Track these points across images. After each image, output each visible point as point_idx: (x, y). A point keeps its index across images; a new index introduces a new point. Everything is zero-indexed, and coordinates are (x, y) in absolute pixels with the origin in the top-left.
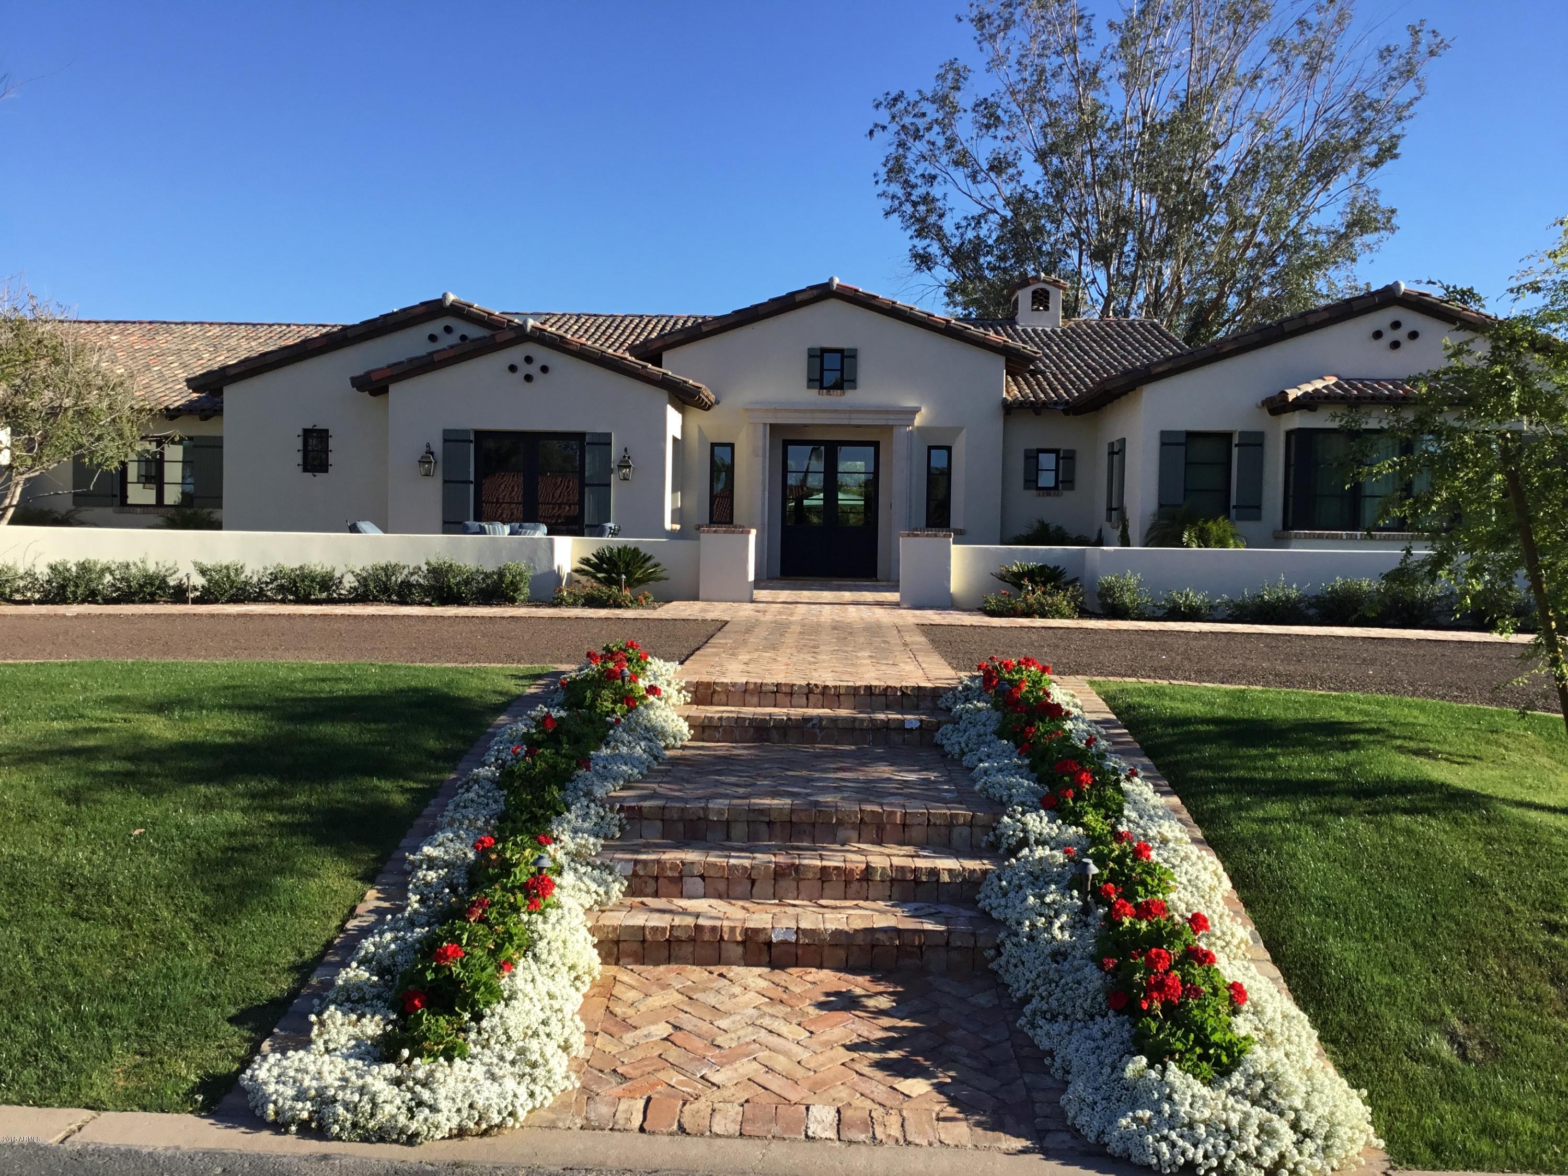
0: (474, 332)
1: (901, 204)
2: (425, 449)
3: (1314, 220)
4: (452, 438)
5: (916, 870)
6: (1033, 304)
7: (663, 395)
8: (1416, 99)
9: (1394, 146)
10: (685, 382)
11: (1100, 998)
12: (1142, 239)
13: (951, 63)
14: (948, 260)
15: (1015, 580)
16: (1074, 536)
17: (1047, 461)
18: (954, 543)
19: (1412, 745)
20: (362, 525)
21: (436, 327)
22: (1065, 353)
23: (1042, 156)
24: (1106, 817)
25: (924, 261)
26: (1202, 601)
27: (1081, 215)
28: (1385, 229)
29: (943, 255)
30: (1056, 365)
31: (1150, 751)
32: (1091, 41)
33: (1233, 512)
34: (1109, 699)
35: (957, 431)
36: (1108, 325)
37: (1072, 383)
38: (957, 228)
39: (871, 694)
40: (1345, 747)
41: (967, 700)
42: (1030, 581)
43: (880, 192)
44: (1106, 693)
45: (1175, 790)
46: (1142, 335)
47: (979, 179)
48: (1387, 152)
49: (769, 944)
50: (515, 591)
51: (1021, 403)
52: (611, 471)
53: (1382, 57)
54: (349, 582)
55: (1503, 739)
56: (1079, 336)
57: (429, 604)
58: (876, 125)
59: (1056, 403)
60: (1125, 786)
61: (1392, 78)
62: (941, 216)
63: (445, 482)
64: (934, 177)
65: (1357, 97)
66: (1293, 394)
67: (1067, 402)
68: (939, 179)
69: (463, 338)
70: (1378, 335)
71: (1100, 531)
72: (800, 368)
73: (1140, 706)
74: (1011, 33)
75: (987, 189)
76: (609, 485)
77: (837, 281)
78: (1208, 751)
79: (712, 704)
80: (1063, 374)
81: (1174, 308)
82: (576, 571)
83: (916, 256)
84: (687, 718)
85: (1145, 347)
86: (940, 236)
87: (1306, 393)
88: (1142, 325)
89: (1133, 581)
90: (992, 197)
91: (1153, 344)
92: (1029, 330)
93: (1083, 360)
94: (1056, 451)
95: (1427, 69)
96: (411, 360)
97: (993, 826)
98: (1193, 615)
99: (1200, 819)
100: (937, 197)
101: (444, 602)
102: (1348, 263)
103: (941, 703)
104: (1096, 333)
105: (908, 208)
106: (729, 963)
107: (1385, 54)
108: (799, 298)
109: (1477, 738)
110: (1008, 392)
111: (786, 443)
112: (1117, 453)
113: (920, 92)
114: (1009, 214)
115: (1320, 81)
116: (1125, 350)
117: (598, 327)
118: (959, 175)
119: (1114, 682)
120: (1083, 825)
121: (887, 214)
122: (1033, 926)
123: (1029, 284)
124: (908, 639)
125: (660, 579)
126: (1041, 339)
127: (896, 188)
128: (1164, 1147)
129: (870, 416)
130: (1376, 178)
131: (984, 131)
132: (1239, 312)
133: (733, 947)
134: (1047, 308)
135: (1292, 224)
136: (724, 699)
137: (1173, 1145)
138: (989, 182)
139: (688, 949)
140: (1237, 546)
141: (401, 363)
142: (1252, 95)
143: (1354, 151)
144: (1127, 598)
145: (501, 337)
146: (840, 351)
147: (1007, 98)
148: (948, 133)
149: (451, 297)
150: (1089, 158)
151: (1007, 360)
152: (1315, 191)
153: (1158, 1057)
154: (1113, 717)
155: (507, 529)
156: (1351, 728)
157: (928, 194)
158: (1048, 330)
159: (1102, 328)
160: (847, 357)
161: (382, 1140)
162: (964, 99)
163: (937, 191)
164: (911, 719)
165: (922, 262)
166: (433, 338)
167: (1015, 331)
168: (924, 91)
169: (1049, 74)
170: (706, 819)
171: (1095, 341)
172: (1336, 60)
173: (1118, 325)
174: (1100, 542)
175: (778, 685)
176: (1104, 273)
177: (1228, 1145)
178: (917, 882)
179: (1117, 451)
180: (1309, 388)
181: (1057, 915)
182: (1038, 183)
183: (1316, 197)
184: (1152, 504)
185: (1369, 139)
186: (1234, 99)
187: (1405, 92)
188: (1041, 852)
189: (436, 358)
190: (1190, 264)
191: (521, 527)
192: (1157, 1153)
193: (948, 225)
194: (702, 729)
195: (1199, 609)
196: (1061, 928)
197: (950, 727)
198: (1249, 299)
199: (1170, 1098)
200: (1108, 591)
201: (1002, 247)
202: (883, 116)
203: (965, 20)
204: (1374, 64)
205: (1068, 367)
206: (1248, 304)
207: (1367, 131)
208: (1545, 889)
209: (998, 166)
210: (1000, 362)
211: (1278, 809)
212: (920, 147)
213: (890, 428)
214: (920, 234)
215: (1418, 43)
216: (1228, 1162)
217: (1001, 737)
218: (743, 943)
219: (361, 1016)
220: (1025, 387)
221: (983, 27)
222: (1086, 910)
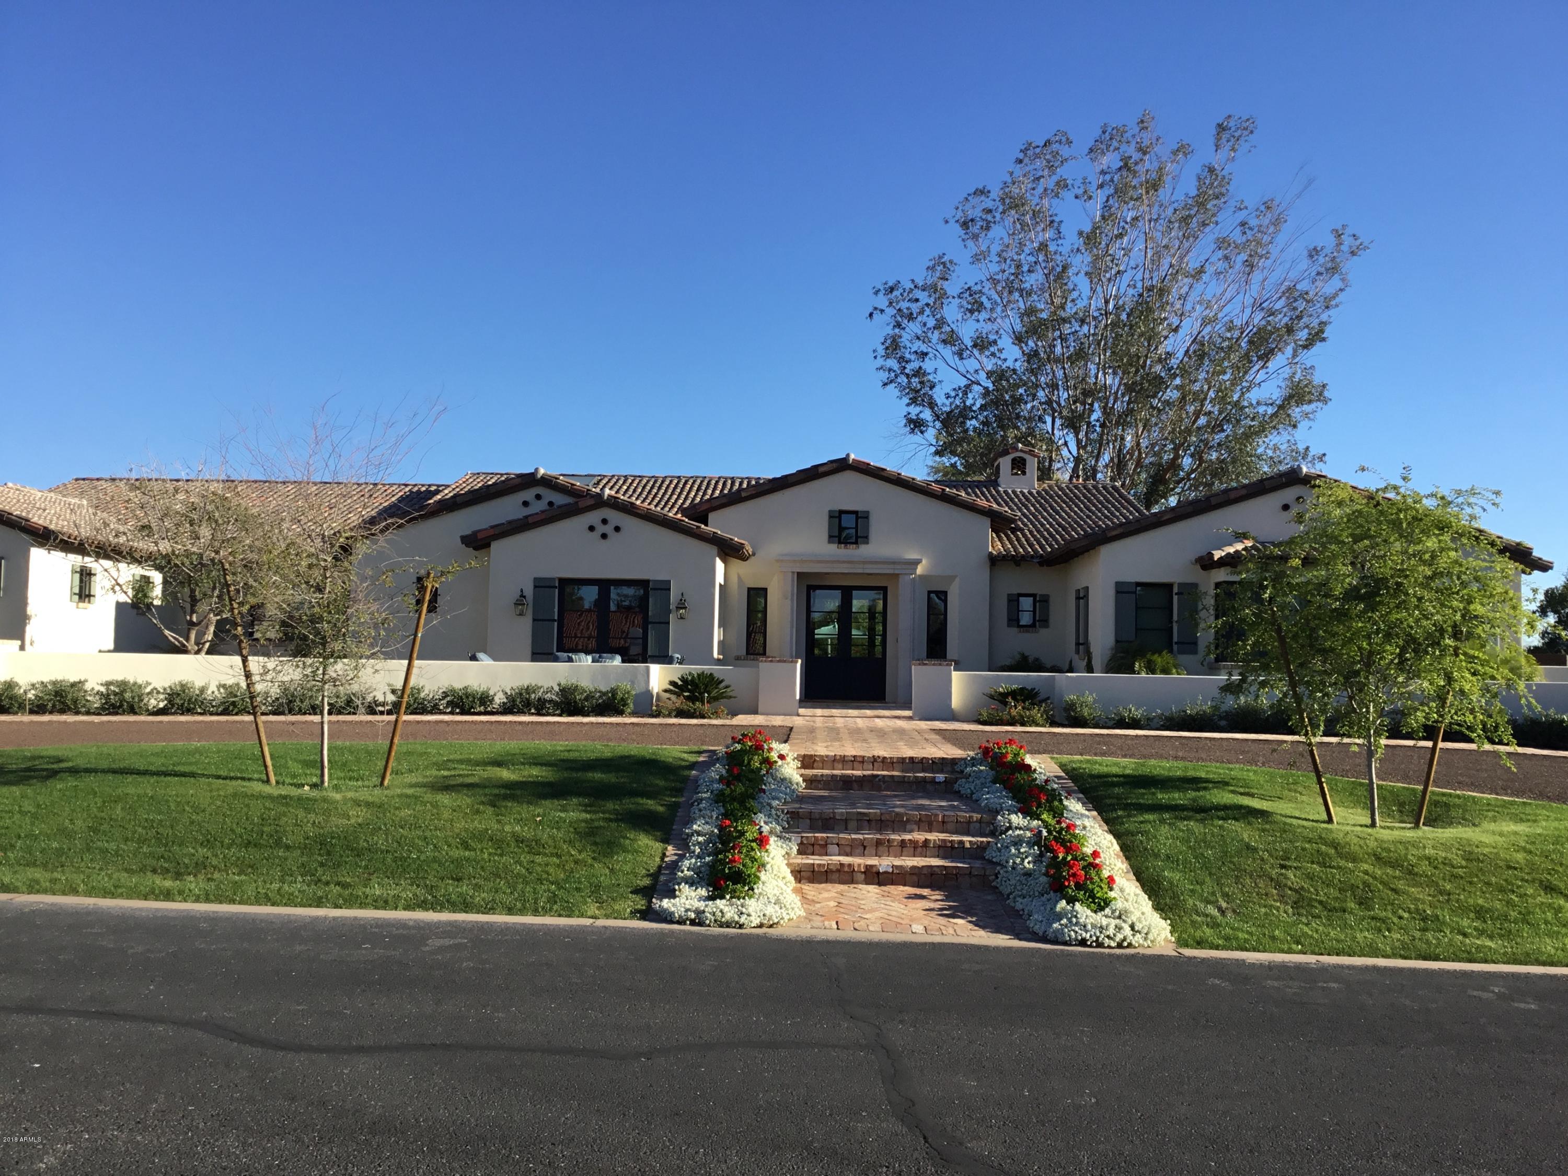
0: (560, 499)
1: (896, 376)
2: (520, 593)
3: (1253, 395)
4: (541, 585)
5: (952, 841)
6: (1013, 469)
7: (714, 550)
8: (1341, 290)
9: (1322, 331)
10: (732, 539)
11: (1047, 886)
12: (1107, 412)
13: (940, 257)
14: (938, 425)
15: (1002, 698)
16: (1048, 666)
17: (1026, 603)
18: (955, 670)
19: (1242, 790)
20: (480, 655)
21: (528, 495)
22: (1040, 513)
23: (1019, 339)
24: (1054, 817)
25: (916, 425)
26: (1142, 715)
27: (1054, 386)
28: (1319, 400)
29: (934, 421)
30: (1032, 523)
31: (1082, 790)
32: (1060, 242)
33: (1175, 647)
34: (1062, 766)
35: (952, 578)
36: (1076, 487)
37: (1046, 539)
38: (947, 398)
39: (913, 762)
40: (1198, 790)
41: (973, 765)
42: (1013, 699)
43: (879, 366)
44: (1061, 763)
45: (1096, 808)
46: (1105, 497)
47: (964, 356)
48: (1316, 337)
49: (878, 873)
50: (624, 706)
51: (1004, 556)
52: (670, 611)
53: (1311, 256)
54: (499, 699)
55: (1300, 789)
56: (1051, 497)
57: (560, 715)
58: (876, 309)
59: (1032, 557)
60: (1066, 803)
61: (1319, 274)
62: (932, 387)
63: (534, 620)
64: (926, 354)
65: (1289, 289)
66: (1217, 555)
67: (1041, 556)
68: (931, 355)
69: (551, 504)
70: (1286, 507)
71: (1071, 662)
72: (822, 528)
73: (1080, 768)
74: (991, 234)
75: (971, 364)
76: (669, 623)
77: (852, 456)
78: (1116, 790)
79: (813, 768)
80: (1038, 531)
81: (1135, 470)
82: (666, 691)
83: (910, 421)
84: (801, 775)
85: (1107, 508)
86: (932, 405)
87: (1229, 554)
88: (1105, 488)
89: (1090, 699)
90: (976, 371)
91: (1114, 506)
92: (1010, 491)
93: (1054, 519)
94: (1034, 596)
95: (1351, 266)
96: (510, 522)
97: (993, 821)
98: (1135, 724)
99: (1106, 821)
100: (928, 371)
101: (571, 714)
102: (1290, 429)
103: (957, 768)
104: (1066, 495)
105: (903, 380)
106: (857, 883)
107: (1314, 253)
108: (821, 470)
109: (1283, 787)
110: (993, 546)
111: (811, 589)
112: (1082, 598)
113: (913, 281)
114: (991, 387)
115: (1257, 277)
116: (1090, 511)
117: (644, 488)
118: (947, 352)
119: (1065, 758)
120: (1041, 820)
121: (885, 384)
122: (1014, 863)
123: (1008, 453)
124: (927, 737)
125: (731, 697)
126: (1020, 500)
127: (892, 363)
128: (1072, 933)
129: (879, 566)
130: (1309, 357)
131: (969, 315)
132: (1193, 471)
133: (859, 874)
134: (1024, 473)
135: (1235, 398)
136: (821, 765)
137: (1076, 932)
138: (972, 358)
139: (835, 876)
140: (1178, 674)
141: (503, 524)
142: (1199, 287)
143: (1289, 335)
144: (1086, 712)
145: (583, 503)
146: (855, 513)
147: (988, 285)
148: (938, 316)
149: (542, 471)
150: (1059, 341)
151: (992, 521)
152: (1257, 367)
153: (1071, 901)
154: (1063, 774)
155: (590, 658)
156: (1207, 781)
157: (920, 368)
158: (1026, 491)
159: (1071, 490)
160: (861, 517)
161: (728, 927)
162: (952, 287)
163: (928, 366)
164: (940, 777)
165: (915, 427)
166: (526, 504)
167: (998, 492)
168: (916, 281)
169: (1025, 268)
170: (834, 818)
171: (1065, 502)
172: (1273, 257)
173: (1085, 487)
174: (1071, 670)
175: (854, 757)
176: (1074, 439)
177: (1101, 932)
178: (952, 847)
179: (1082, 597)
180: (1231, 550)
181: (1026, 857)
182: (1016, 360)
183: (1256, 374)
184: (1110, 640)
185: (1301, 324)
186: (1186, 289)
187: (1330, 286)
188: (1018, 832)
189: (530, 520)
190: (1149, 431)
191: (600, 657)
192: (1069, 936)
193: (939, 396)
194: (811, 782)
195: (1140, 720)
196: (1029, 863)
197: (964, 780)
198: (1201, 460)
199: (1076, 917)
200: (1071, 706)
201: (985, 413)
202: (882, 302)
203: (952, 221)
204: (1304, 263)
205: (1042, 525)
206: (1200, 465)
207: (1299, 318)
208: (1285, 851)
209: (982, 344)
210: (987, 522)
211: (1150, 817)
212: (913, 328)
213: (896, 576)
214: (914, 401)
215: (1341, 244)
216: (1100, 939)
217: (995, 783)
218: (864, 873)
219: (696, 888)
220: (1007, 543)
221: (968, 228)
222: (1041, 855)
